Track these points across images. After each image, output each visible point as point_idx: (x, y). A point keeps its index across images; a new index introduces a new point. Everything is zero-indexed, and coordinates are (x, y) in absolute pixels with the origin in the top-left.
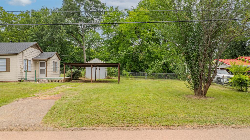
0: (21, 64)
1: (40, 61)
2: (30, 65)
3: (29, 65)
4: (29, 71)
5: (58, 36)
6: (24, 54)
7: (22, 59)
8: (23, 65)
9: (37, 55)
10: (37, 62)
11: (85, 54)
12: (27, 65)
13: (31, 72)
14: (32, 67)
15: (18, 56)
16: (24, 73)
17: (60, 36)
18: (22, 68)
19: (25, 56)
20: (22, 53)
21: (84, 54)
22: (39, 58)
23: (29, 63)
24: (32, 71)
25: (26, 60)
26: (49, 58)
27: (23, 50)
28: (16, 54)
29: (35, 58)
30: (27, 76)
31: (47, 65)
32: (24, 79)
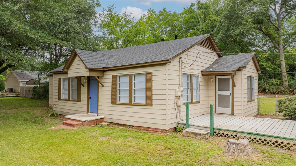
0: (176, 87)
1: (217, 77)
2: (197, 87)
3: (194, 87)
4: (194, 101)
5: (239, 30)
6: (184, 61)
7: (177, 73)
8: (182, 89)
9: (211, 63)
10: (212, 79)
11: (283, 59)
12: (189, 87)
13: (198, 102)
14: (201, 91)
15: (168, 66)
16: (184, 109)
17: (242, 31)
18: (178, 97)
19: (186, 65)
20: (177, 59)
21: (281, 59)
22: (216, 68)
23: (194, 82)
24: (201, 99)
25: (187, 75)
26: (240, 69)
27: (181, 50)
28: (164, 63)
29: (208, 70)
30: (190, 113)
31: (234, 85)
32: (182, 126)
